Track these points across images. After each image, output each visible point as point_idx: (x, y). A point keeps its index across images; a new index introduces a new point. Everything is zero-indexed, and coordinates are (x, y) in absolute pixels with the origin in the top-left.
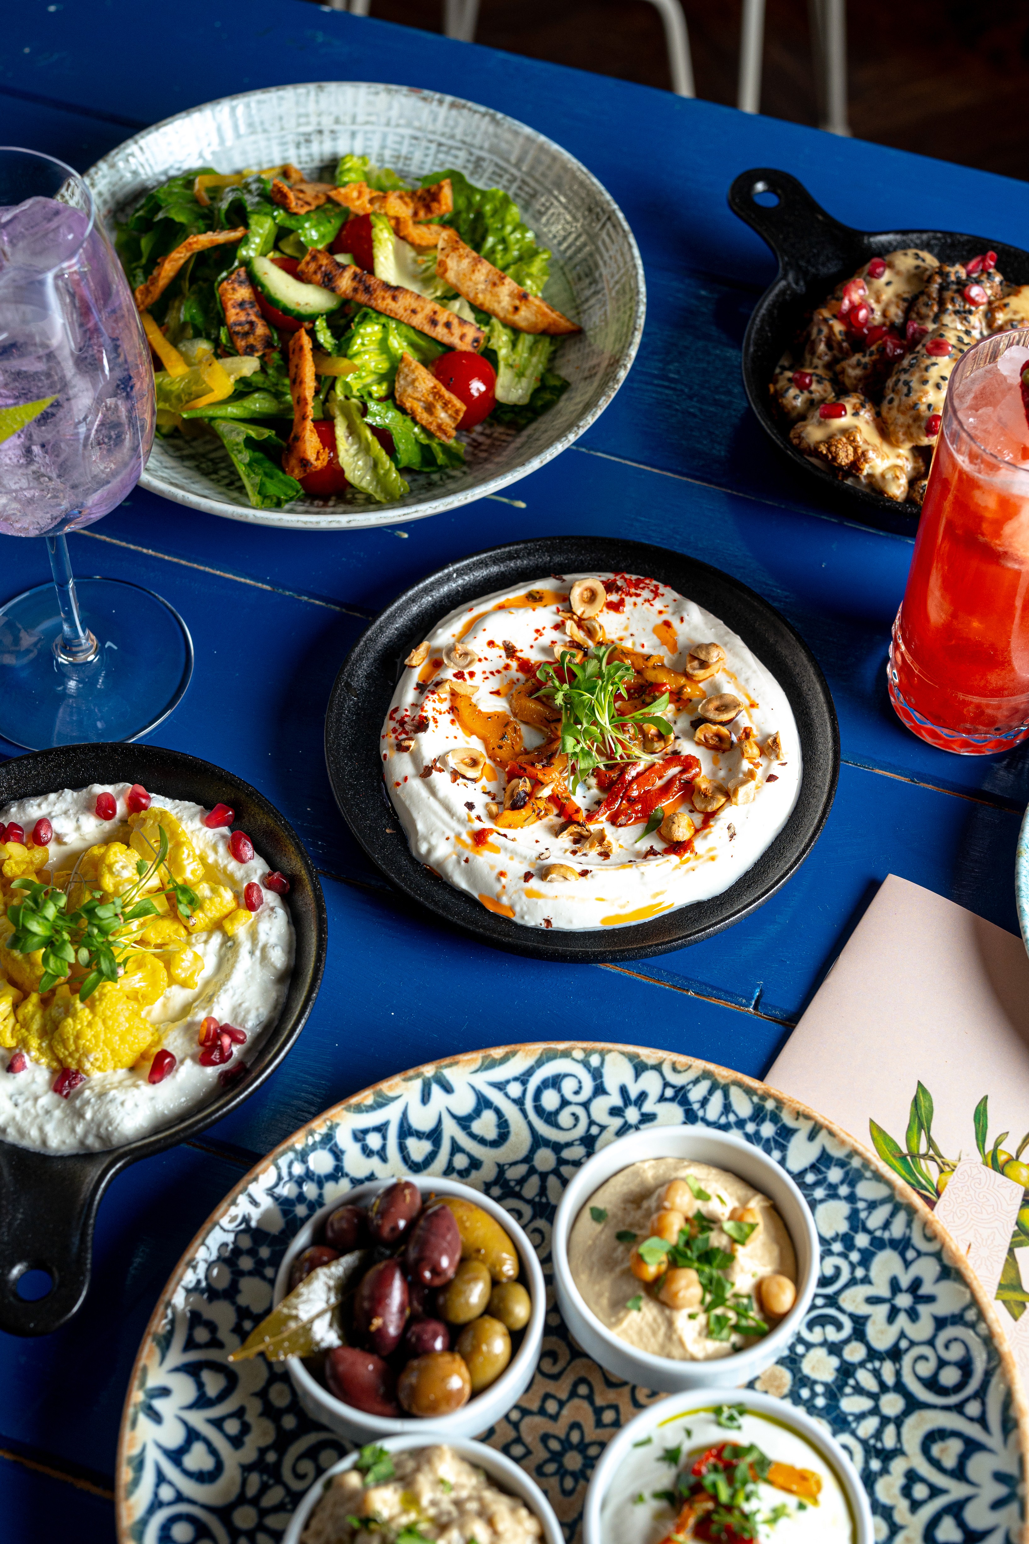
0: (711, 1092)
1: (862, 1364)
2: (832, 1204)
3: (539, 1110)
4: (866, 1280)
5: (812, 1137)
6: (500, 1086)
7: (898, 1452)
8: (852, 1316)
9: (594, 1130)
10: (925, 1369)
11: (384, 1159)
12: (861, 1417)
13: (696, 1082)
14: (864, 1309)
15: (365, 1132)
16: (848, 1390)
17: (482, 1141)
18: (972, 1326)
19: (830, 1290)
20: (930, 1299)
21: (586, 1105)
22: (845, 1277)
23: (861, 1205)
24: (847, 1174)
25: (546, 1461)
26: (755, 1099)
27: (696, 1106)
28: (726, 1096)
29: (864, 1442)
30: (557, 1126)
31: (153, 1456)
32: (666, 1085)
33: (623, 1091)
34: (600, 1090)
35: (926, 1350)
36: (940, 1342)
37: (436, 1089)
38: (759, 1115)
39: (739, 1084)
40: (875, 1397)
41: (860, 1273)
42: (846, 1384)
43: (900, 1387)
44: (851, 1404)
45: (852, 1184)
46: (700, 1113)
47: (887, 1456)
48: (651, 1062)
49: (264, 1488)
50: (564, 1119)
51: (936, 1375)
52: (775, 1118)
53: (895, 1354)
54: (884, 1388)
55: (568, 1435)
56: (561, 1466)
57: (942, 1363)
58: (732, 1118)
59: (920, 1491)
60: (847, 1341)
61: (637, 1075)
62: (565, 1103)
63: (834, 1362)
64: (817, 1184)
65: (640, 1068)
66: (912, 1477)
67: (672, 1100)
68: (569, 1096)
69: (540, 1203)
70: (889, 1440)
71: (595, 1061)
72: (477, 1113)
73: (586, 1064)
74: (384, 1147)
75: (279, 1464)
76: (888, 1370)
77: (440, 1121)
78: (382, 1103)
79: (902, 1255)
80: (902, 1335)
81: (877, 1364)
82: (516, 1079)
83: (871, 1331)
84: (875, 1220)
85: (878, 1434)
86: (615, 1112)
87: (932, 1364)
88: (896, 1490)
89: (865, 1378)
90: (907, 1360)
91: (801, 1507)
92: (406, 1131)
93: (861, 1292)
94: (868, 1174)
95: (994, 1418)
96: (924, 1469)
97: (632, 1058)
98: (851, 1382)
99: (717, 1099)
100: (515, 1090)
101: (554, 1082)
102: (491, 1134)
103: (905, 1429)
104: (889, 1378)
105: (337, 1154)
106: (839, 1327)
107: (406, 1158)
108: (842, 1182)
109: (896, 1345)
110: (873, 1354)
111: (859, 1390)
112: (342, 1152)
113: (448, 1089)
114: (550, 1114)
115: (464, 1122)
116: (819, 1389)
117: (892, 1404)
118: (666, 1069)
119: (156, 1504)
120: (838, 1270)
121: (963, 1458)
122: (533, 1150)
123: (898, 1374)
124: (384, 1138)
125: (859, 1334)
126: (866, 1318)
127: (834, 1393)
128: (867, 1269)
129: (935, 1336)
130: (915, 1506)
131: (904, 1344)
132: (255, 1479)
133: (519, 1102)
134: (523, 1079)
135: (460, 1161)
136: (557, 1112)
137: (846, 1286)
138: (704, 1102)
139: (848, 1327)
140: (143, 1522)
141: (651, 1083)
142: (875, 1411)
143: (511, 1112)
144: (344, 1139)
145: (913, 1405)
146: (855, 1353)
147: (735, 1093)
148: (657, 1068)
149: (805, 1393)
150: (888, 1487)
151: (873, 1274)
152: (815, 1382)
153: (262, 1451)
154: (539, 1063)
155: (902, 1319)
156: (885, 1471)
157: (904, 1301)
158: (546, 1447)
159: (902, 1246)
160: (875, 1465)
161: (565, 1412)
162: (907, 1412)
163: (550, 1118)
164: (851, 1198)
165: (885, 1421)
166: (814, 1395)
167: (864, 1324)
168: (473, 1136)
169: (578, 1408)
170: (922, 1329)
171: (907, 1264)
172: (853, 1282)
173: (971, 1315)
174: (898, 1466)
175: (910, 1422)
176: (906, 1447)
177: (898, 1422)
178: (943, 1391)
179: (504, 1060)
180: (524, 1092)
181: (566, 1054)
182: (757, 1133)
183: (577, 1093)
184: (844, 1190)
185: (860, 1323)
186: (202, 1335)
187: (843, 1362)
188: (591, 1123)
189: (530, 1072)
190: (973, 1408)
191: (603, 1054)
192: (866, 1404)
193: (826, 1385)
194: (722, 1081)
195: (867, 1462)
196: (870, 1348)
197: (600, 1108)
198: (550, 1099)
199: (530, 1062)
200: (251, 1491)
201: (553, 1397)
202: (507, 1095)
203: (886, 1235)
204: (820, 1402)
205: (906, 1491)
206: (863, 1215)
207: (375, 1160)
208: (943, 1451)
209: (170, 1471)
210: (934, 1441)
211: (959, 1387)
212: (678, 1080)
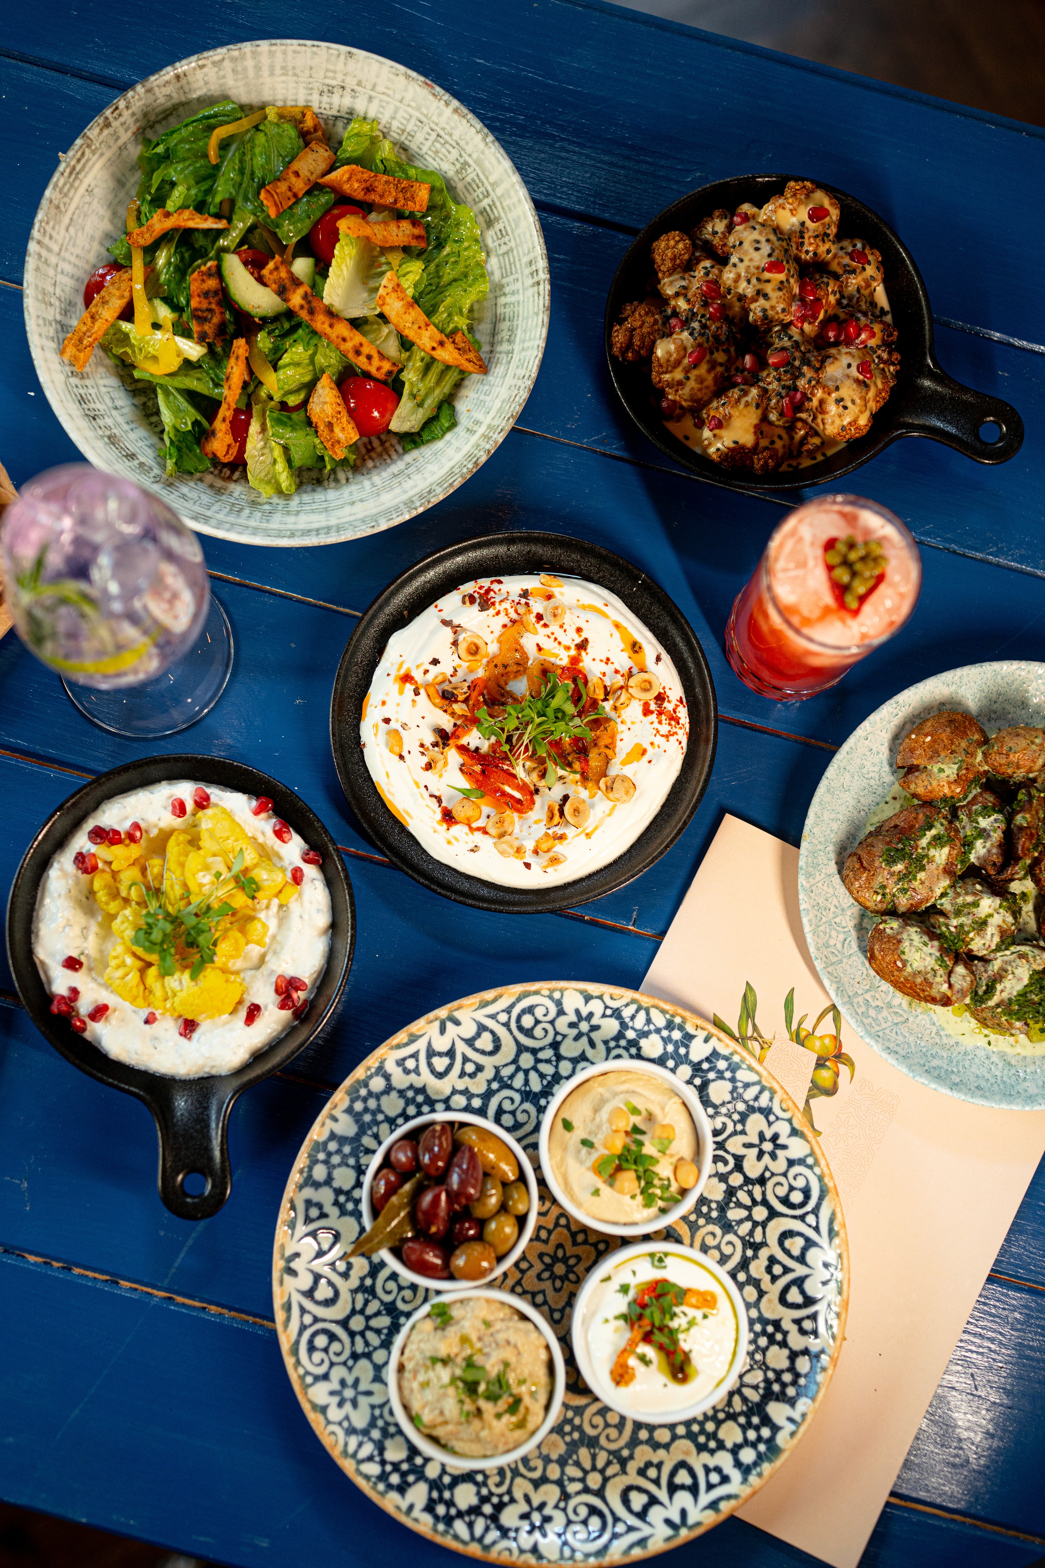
0: (637, 1011)
1: (741, 1187)
2: (720, 1082)
3: (520, 1028)
4: (743, 1132)
5: (706, 1040)
6: (493, 1017)
7: (764, 1244)
8: (734, 1155)
9: (559, 1038)
10: (782, 1191)
11: (418, 1074)
12: (740, 1222)
13: (627, 1005)
14: (741, 1151)
15: (404, 1059)
16: (732, 1205)
17: (483, 1052)
18: (810, 1167)
19: (719, 1139)
20: (784, 1147)
21: (552, 1022)
22: (730, 1129)
23: (739, 1084)
24: (730, 1065)
25: (543, 1271)
26: (668, 1016)
27: (627, 1020)
28: (648, 1014)
29: (742, 1239)
30: (533, 1037)
31: (296, 1298)
32: (606, 1007)
33: (577, 1012)
34: (561, 1012)
35: (782, 1179)
36: (791, 1174)
37: (449, 1025)
38: (670, 1026)
39: (656, 1007)
40: (749, 1209)
41: (739, 1127)
42: (731, 1201)
43: (765, 1203)
44: (734, 1214)
45: (733, 1071)
46: (630, 1024)
47: (757, 1247)
48: (595, 994)
49: (366, 1302)
50: (538, 1032)
51: (788, 1195)
52: (681, 1028)
53: (762, 1181)
54: (755, 1202)
55: (555, 1252)
56: (552, 1273)
57: (792, 1188)
58: (652, 1027)
59: (777, 1270)
60: (731, 1172)
61: (587, 1002)
62: (537, 1022)
63: (723, 1186)
64: (710, 1070)
65: (588, 998)
66: (772, 1260)
67: (611, 1016)
68: (540, 1018)
69: (525, 1091)
70: (758, 1237)
71: (557, 995)
72: (478, 1035)
73: (551, 997)
74: (417, 1067)
75: (373, 1286)
76: (757, 1191)
77: (453, 1044)
78: (413, 1039)
79: (767, 1118)
80: (767, 1168)
81: (750, 1187)
82: (503, 1011)
83: (746, 1165)
84: (750, 1094)
85: (751, 1233)
86: (572, 1025)
87: (786, 1188)
88: (763, 1269)
89: (743, 1197)
90: (770, 1185)
91: (705, 1317)
92: (431, 1053)
93: (740, 1139)
94: (744, 1066)
95: (824, 1228)
96: (780, 1256)
97: (582, 992)
98: (734, 1199)
99: (642, 1015)
100: (503, 1017)
101: (530, 1010)
102: (489, 1047)
103: (768, 1230)
104: (758, 1197)
105: (387, 1077)
106: (726, 1163)
107: (433, 1071)
108: (727, 1070)
109: (763, 1175)
110: (748, 1181)
111: (739, 1205)
112: (390, 1075)
113: (457, 1023)
114: (528, 1030)
115: (470, 1042)
116: (714, 1205)
117: (760, 1213)
118: (607, 998)
119: (303, 1328)
120: (724, 1124)
121: (804, 1250)
122: (518, 1055)
123: (764, 1193)
124: (417, 1061)
125: (739, 1167)
126: (743, 1157)
127: (723, 1208)
128: (744, 1125)
129: (787, 1171)
130: (774, 1279)
131: (767, 1174)
132: (360, 1298)
133: (507, 1025)
134: (508, 1010)
135: (470, 1068)
136: (533, 1028)
137: (730, 1136)
138: (633, 1018)
139: (732, 1162)
140: (297, 1343)
141: (596, 1007)
142: (749, 1218)
143: (501, 1032)
144: (391, 1067)
145: (773, 1214)
146: (736, 1180)
147: (654, 1013)
148: (600, 997)
149: (705, 1209)
150: (757, 1268)
151: (748, 1128)
152: (711, 1201)
153: (362, 1279)
154: (519, 1000)
155: (766, 1158)
156: (755, 1257)
157: (768, 1146)
158: (542, 1261)
159: (766, 1112)
160: (749, 1253)
161: (552, 1237)
162: (769, 1218)
163: (529, 1033)
164: (733, 1080)
165: (755, 1224)
166: (710, 1209)
167: (742, 1161)
168: (477, 1050)
169: (561, 1233)
170: (780, 1166)
171: (770, 1124)
172: (735, 1133)
173: (810, 1161)
174: (764, 1253)
175: (771, 1225)
176: (768, 1242)
177: (764, 1224)
178: (792, 1206)
179: (495, 1000)
180: (510, 1018)
181: (537, 993)
182: (669, 1037)
183: (545, 1015)
184: (728, 1075)
185: (739, 1160)
186: (314, 1212)
187: (729, 1186)
188: (557, 1033)
189: (513, 1006)
190: (811, 1219)
191: (562, 991)
192: (744, 1213)
193: (717, 1202)
194: (645, 1005)
195: (744, 1252)
196: (746, 1177)
197: (562, 1024)
198: (527, 1021)
199: (513, 999)
200: (359, 1306)
201: (544, 1228)
202: (498, 1021)
203: (756, 1105)
204: (714, 1214)
205: (769, 1270)
206: (741, 1090)
207: (413, 1075)
208: (791, 1244)
209: (308, 1304)
210: (786, 1238)
211: (803, 1205)
212: (614, 1004)
